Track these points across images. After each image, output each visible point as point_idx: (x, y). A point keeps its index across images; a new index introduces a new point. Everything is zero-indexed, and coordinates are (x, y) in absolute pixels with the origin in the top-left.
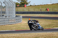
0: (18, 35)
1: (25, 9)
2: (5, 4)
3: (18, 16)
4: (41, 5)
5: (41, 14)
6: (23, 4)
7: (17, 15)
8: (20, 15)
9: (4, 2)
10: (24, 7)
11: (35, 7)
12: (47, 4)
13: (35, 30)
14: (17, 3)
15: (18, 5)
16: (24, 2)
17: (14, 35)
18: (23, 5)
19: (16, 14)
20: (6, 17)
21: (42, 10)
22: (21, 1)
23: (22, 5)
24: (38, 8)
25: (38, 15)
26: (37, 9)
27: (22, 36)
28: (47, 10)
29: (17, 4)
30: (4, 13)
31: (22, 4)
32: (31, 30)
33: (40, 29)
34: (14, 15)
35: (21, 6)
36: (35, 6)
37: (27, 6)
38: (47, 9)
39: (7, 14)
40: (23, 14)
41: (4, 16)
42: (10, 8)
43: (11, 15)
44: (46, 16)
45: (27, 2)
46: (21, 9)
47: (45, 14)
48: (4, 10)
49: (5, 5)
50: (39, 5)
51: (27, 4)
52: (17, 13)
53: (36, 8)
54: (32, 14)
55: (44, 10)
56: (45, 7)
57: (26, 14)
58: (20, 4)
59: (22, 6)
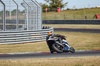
0: (46, 61)
1: (58, 16)
2: (24, 7)
3: (46, 28)
4: (86, 9)
5: (87, 24)
6: (55, 6)
7: (45, 25)
8: (49, 25)
9: (21, 4)
10: (57, 11)
11: (75, 12)
12: (96, 7)
13: (58, 52)
14: (45, 5)
15: (46, 9)
16: (56, 3)
17: (39, 61)
18: (55, 9)
19: (43, 24)
20: (26, 29)
21: (87, 16)
22: (51, 2)
23: (53, 9)
24: (81, 14)
25: (80, 25)
26: (79, 16)
27: (53, 62)
28: (97, 17)
29: (44, 7)
30: (23, 22)
31: (52, 6)
32: (52, 52)
33: (69, 51)
34: (40, 25)
35: (51, 11)
36: (76, 10)
37: (62, 10)
38: (96, 15)
39: (27, 25)
40: (54, 24)
41: (23, 28)
42: (32, 13)
43: (34, 25)
44: (95, 28)
45: (61, 4)
46: (51, 16)
47: (93, 24)
48: (21, 18)
49: (24, 9)
50: (82, 9)
51: (62, 6)
52: (45, 22)
53: (78, 13)
54: (71, 24)
55: (91, 17)
56: (93, 12)
57: (59, 24)
58: (50, 7)
59: (54, 11)
